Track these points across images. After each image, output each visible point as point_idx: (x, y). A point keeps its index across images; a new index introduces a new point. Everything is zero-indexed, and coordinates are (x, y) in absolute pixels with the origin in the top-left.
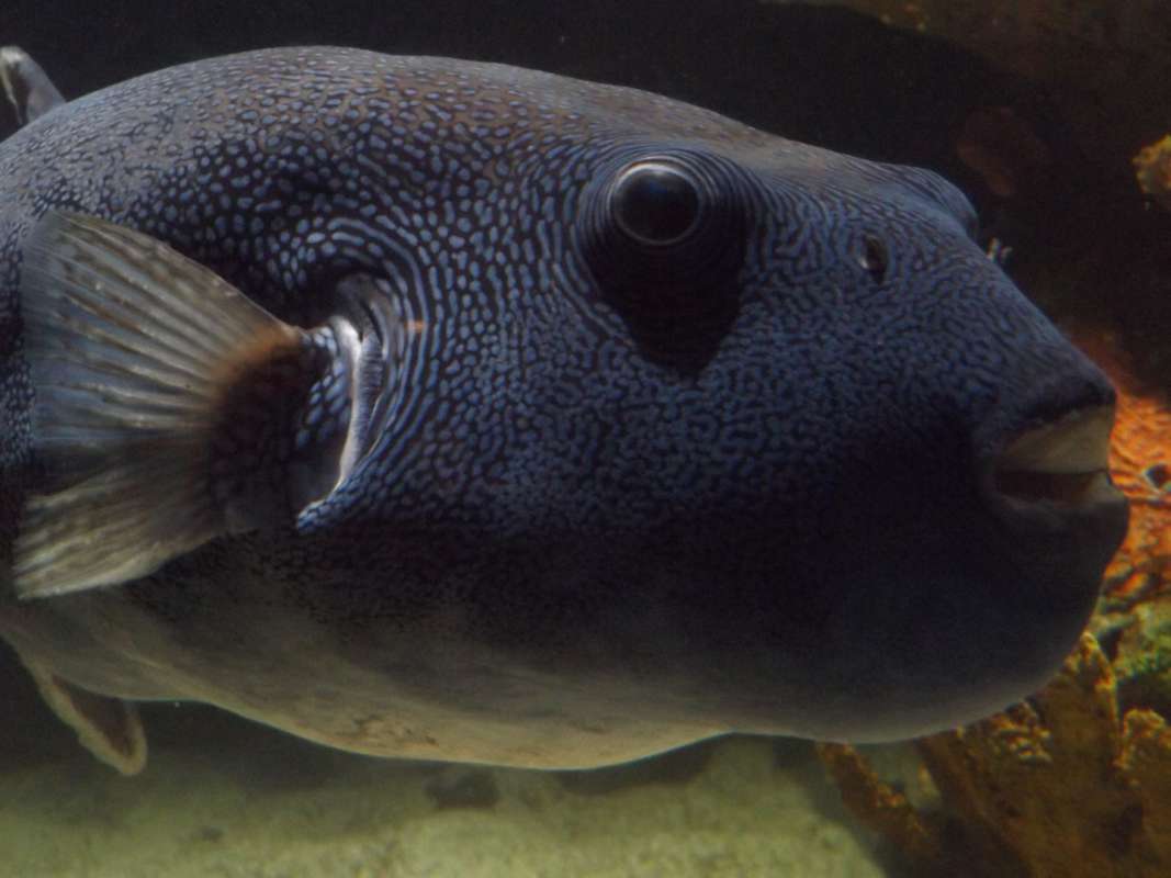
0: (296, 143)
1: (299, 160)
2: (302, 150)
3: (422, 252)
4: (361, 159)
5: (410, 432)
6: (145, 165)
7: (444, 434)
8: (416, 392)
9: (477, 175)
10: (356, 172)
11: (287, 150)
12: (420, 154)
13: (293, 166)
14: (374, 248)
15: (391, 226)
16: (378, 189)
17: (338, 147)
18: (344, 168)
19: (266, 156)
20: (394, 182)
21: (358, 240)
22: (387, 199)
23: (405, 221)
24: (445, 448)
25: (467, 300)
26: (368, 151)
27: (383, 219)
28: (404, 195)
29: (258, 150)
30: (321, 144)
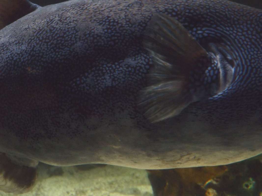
0: (190, 10)
1: (192, 13)
2: (192, 11)
3: (232, 36)
4: (209, 14)
5: (247, 75)
6: (140, 13)
7: (257, 75)
8: (245, 66)
9: (239, 20)
10: (208, 17)
11: (188, 11)
12: (224, 14)
13: (190, 15)
14: (218, 35)
15: (221, 30)
16: (215, 21)
17: (202, 11)
18: (205, 16)
19: (181, 12)
20: (219, 19)
21: (213, 33)
22: (218, 24)
23: (225, 29)
24: (258, 78)
25: (248, 46)
26: (210, 12)
27: (218, 28)
28: (222, 23)
29: (178, 11)
30: (197, 10)
